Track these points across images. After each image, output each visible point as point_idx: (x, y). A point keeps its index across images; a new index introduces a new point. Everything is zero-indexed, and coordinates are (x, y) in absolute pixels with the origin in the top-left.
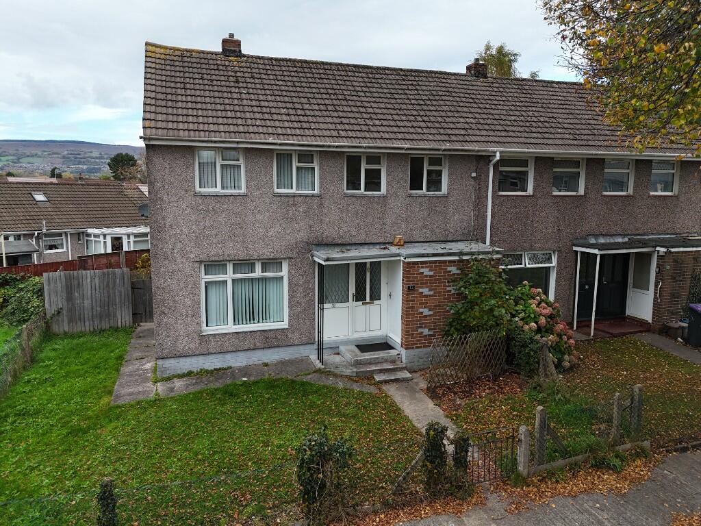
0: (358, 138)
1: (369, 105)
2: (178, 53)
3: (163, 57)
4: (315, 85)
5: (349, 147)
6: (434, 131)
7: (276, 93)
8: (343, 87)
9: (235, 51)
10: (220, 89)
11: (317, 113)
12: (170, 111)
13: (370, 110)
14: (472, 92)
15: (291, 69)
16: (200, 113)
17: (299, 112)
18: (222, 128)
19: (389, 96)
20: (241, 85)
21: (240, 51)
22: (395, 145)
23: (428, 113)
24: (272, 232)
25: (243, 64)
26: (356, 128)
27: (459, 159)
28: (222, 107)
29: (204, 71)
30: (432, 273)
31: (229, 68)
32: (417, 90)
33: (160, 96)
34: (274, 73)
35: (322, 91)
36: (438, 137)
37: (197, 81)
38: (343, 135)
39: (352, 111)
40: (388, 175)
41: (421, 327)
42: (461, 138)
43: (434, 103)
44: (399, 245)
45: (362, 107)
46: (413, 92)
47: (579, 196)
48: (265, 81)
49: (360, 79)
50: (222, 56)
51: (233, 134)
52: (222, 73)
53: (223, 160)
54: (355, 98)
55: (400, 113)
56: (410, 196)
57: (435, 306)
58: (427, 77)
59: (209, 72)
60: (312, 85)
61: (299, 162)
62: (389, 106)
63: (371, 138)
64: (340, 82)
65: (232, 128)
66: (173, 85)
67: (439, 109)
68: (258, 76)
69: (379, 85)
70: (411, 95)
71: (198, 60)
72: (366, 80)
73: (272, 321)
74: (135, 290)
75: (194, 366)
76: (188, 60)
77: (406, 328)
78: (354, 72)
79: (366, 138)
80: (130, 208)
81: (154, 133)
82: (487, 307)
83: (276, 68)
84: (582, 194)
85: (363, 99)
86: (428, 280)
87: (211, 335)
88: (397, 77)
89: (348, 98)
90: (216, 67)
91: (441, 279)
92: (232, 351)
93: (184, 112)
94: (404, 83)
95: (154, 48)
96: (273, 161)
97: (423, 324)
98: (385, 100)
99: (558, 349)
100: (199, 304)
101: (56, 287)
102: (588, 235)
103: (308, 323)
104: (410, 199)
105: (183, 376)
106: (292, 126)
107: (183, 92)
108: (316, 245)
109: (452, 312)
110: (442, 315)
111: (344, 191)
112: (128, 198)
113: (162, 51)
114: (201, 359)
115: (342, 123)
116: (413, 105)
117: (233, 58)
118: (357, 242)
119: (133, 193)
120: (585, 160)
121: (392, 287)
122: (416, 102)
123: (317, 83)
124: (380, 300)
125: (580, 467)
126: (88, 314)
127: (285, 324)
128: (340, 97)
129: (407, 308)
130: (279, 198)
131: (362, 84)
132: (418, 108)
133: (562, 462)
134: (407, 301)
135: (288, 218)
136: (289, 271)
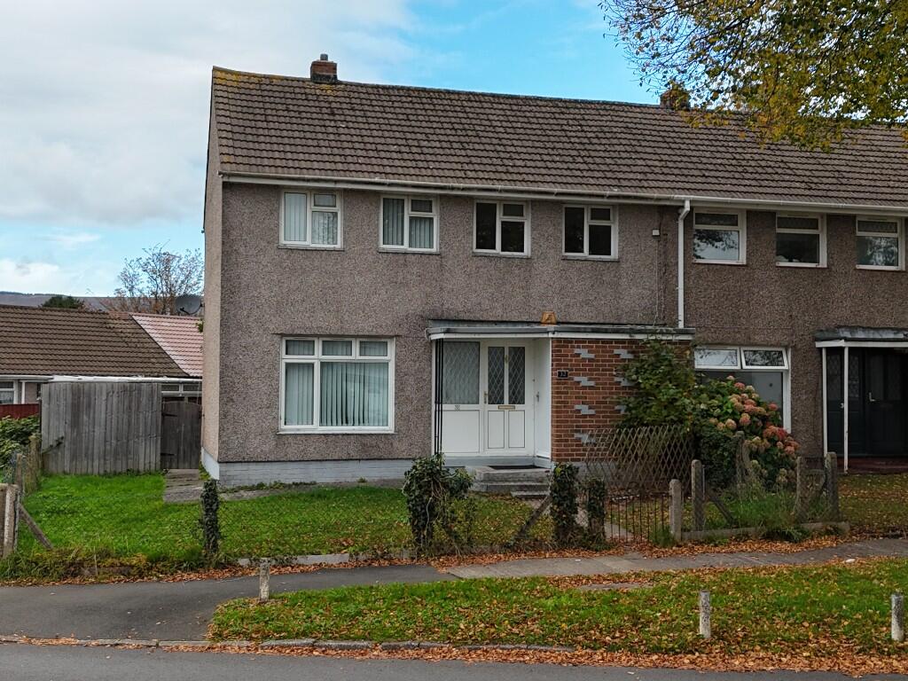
0: (491, 179)
1: (509, 143)
2: (256, 80)
3: (235, 84)
4: (437, 119)
5: (480, 190)
6: (597, 174)
7: (384, 127)
8: (474, 122)
9: (328, 77)
10: (311, 122)
11: (438, 151)
12: (251, 145)
13: (512, 149)
14: (663, 128)
15: (404, 99)
16: (288, 148)
17: (414, 150)
18: (316, 165)
19: (539, 132)
20: (338, 117)
21: (335, 77)
22: (541, 189)
23: (593, 154)
24: (375, 300)
25: (340, 93)
26: (489, 168)
27: (634, 211)
28: (315, 143)
29: (289, 101)
30: (592, 356)
31: (321, 99)
32: (580, 125)
33: (236, 129)
34: (380, 103)
35: (446, 125)
36: (603, 182)
37: (280, 113)
38: (471, 176)
39: (485, 150)
40: (533, 229)
41: (578, 431)
42: (636, 183)
43: (604, 141)
44: (549, 323)
45: (500, 145)
46: (574, 128)
47: (820, 268)
48: (369, 114)
49: (499, 112)
50: (311, 84)
52: (312, 103)
53: (315, 205)
54: (491, 135)
55: (552, 153)
56: (565, 259)
57: (597, 402)
58: (597, 110)
59: (295, 102)
60: (432, 119)
61: (412, 210)
62: (538, 144)
63: (509, 180)
64: (471, 116)
65: (328, 166)
66: (251, 117)
67: (609, 149)
68: (360, 107)
69: (526, 120)
70: (570, 131)
71: (280, 89)
72: (508, 113)
73: (372, 424)
74: (166, 417)
75: (266, 477)
76: (268, 88)
77: (557, 431)
78: (492, 103)
79: (502, 180)
80: (119, 349)
81: (235, 168)
82: (665, 397)
83: (384, 98)
84: (826, 266)
85: (501, 136)
86: (587, 365)
87: (291, 434)
88: (554, 110)
89: (481, 134)
90: (304, 97)
91: (605, 365)
92: (317, 460)
93: (268, 147)
94: (562, 116)
95: (223, 74)
96: (378, 207)
97: (581, 426)
98: (533, 138)
99: (769, 459)
100: (278, 391)
101: (59, 406)
102: (840, 327)
103: (422, 429)
104: (565, 263)
105: (251, 489)
106: (404, 164)
107: (265, 125)
108: (434, 320)
109: (622, 412)
110: (608, 417)
111: (472, 248)
112: (116, 333)
113: (234, 78)
114: (276, 468)
115: (471, 163)
116: (573, 143)
117: (326, 86)
118: (491, 319)
119: (124, 326)
120: (825, 218)
121: (541, 385)
122: (577, 140)
123: (440, 117)
124: (524, 403)
125: (749, 537)
126: (99, 448)
127: (390, 428)
128: (470, 133)
129: (558, 402)
130: (385, 256)
131: (502, 118)
132: (578, 147)
133: (727, 531)
134: (558, 393)
135: (396, 283)
136: (396, 354)
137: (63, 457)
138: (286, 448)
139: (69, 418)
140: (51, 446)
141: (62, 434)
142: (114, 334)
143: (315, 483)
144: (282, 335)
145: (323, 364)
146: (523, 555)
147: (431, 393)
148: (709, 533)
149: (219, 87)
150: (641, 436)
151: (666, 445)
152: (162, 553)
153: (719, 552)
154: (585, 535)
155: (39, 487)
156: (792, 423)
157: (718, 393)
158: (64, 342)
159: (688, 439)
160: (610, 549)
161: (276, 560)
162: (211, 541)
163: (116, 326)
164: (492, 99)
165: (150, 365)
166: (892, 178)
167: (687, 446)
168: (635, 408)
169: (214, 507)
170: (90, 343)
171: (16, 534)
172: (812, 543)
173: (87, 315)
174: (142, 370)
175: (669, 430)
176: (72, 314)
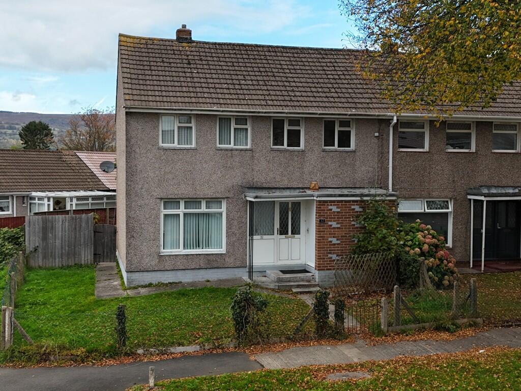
0: (281, 106)
1: (292, 80)
2: (144, 42)
3: (132, 45)
4: (250, 65)
5: (275, 113)
6: (343, 100)
7: (219, 72)
8: (272, 66)
9: (187, 39)
10: (177, 70)
11: (251, 87)
12: (142, 87)
13: (293, 84)
15: (231, 52)
16: (163, 88)
17: (237, 87)
18: (179, 100)
19: (310, 72)
20: (192, 66)
21: (191, 38)
22: (310, 111)
23: (341, 86)
24: (214, 177)
25: (193, 49)
26: (280, 98)
27: (364, 122)
28: (179, 84)
29: (164, 56)
30: (339, 210)
31: (182, 53)
32: (334, 66)
33: (133, 76)
34: (217, 55)
35: (255, 69)
36: (346, 105)
37: (159, 64)
38: (270, 104)
39: (278, 85)
40: (306, 134)
41: (330, 253)
42: (365, 106)
43: (348, 77)
44: (314, 189)
45: (286, 82)
46: (331, 69)
47: (471, 153)
48: (210, 63)
49: (286, 59)
50: (176, 43)
51: (187, 104)
52: (177, 57)
53: (179, 123)
54: (281, 75)
55: (317, 86)
56: (324, 151)
57: (341, 236)
58: (344, 55)
59: (167, 56)
60: (248, 65)
61: (236, 124)
62: (309, 80)
63: (291, 106)
64: (270, 62)
65: (187, 100)
66: (141, 67)
67: (350, 82)
68: (206, 58)
69: (302, 64)
70: (328, 71)
71: (158, 47)
72: (292, 59)
73: (213, 247)
74: (96, 233)
75: (153, 279)
76: (152, 46)
77: (319, 253)
78: (282, 52)
79: (288, 106)
80: (69, 174)
81: (132, 104)
82: (380, 235)
83: (219, 51)
84: (474, 151)
85: (288, 75)
86: (336, 215)
87: (167, 255)
88: (319, 56)
89: (276, 74)
90: (172, 52)
91: (346, 215)
92: (182, 270)
93: (152, 88)
94: (324, 61)
95: (125, 38)
96: (216, 124)
97: (332, 250)
98: (306, 76)
99: (439, 271)
100: (159, 231)
101: (35, 228)
102: (481, 186)
103: (242, 250)
104: (324, 153)
105: (145, 286)
106: (231, 97)
107: (149, 72)
108: (248, 188)
109: (356, 242)
110: (347, 244)
111: (270, 146)
112: (67, 164)
113: (131, 40)
114: (159, 274)
115: (269, 95)
116: (329, 79)
117: (185, 44)
118: (281, 187)
119: (71, 160)
120: (475, 123)
121: (309, 224)
122: (332, 77)
123: (252, 63)
124: (300, 234)
125: (426, 329)
126: (58, 252)
127: (223, 250)
128: (269, 74)
129: (319, 237)
130: (220, 152)
131: (288, 63)
132: (333, 81)
133: (413, 326)
134: (319, 231)
135: (226, 167)
136: (227, 208)
137: (38, 257)
138: (164, 263)
139: (41, 235)
140: (31, 251)
141: (37, 244)
142: (66, 165)
143: (181, 282)
144: (161, 199)
145: (185, 214)
146: (298, 344)
147: (246, 230)
148: (403, 327)
149: (122, 48)
150: (366, 259)
151: (380, 264)
152: (94, 348)
153: (408, 341)
154: (333, 331)
155: (25, 281)
156: (453, 242)
157: (410, 231)
158: (37, 171)
159: (393, 260)
160: (347, 339)
161: (159, 350)
162: (122, 340)
163: (67, 160)
164: (282, 50)
165: (87, 183)
166: (515, 97)
167: (392, 263)
168: (363, 241)
169: (123, 321)
170: (52, 171)
171: (12, 336)
172: (461, 333)
173: (50, 153)
174: (82, 187)
175: (382, 255)
176: (41, 153)
